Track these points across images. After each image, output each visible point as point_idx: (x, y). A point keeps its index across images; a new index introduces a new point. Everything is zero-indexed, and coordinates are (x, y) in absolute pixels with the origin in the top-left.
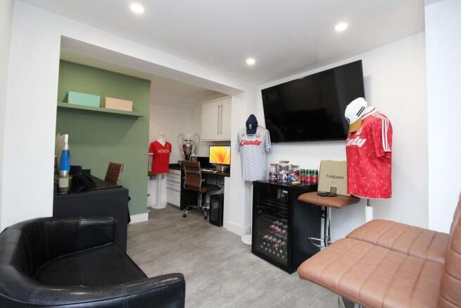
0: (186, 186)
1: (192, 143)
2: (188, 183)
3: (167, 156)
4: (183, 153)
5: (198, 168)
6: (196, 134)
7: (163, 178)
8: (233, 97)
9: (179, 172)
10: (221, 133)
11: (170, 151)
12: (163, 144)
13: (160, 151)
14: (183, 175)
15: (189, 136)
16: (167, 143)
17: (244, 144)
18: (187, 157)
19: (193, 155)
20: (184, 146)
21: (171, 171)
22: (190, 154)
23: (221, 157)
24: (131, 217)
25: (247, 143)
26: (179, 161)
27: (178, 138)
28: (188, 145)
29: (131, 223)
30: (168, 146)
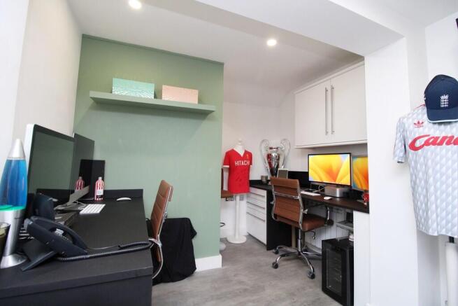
0: (275, 215)
1: (279, 152)
2: (278, 212)
3: (247, 170)
4: (267, 165)
5: (296, 189)
6: (285, 140)
7: (241, 199)
8: (368, 61)
9: (264, 193)
10: (333, 132)
11: (251, 163)
12: (242, 153)
13: (237, 163)
14: (270, 198)
15: (274, 143)
16: (246, 152)
17: (427, 143)
18: (273, 171)
19: (281, 168)
20: (269, 156)
21: (253, 190)
22: (278, 167)
23: (331, 173)
24: (197, 261)
25: (435, 142)
26: (262, 177)
27: (261, 145)
28: (273, 155)
29: (197, 271)
30: (248, 156)
